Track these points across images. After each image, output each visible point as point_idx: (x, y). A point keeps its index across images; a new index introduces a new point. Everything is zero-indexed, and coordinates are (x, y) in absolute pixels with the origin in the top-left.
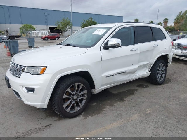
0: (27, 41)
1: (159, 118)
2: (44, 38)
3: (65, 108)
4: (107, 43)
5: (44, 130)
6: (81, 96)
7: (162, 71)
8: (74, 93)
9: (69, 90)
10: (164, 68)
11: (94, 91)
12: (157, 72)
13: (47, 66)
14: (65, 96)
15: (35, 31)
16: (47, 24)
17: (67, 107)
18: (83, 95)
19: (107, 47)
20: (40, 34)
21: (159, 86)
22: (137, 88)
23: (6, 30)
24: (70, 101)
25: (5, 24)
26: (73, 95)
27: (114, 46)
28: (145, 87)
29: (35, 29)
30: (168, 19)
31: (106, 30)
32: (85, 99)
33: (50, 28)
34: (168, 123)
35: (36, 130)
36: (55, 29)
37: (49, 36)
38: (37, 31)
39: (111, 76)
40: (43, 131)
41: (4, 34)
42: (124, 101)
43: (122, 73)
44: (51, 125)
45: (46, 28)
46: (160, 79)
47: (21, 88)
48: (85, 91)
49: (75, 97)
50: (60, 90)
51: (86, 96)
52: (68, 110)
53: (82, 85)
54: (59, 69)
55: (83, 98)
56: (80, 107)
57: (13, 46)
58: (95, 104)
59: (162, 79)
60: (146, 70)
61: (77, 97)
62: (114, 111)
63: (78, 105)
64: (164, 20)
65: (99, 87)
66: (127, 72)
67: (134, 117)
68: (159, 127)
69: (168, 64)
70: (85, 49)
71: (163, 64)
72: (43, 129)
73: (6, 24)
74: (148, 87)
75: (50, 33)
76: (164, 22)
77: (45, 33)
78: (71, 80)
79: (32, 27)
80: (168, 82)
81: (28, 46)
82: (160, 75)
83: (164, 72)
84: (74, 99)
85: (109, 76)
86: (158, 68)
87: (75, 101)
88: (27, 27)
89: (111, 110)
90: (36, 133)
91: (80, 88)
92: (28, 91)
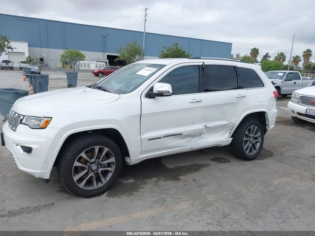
0: (65, 77)
1: (221, 210)
2: (97, 72)
3: (77, 181)
4: (152, 89)
5: (41, 210)
6: (105, 167)
7: (255, 138)
8: (93, 160)
9: (83, 155)
10: (259, 134)
11: (128, 161)
12: (245, 139)
13: (52, 118)
14: (77, 164)
15: (84, 60)
16: (104, 51)
17: (81, 180)
18: (109, 165)
19: (151, 95)
20: (93, 67)
21: (247, 162)
22: (210, 162)
23: (40, 58)
24: (85, 171)
25: (39, 48)
26: (92, 163)
27: (161, 94)
28: (222, 162)
29: (84, 57)
30: (311, 51)
31: (156, 69)
32: (111, 172)
33: (109, 57)
34: (231, 218)
35: (29, 209)
36: (117, 59)
37: (104, 70)
38: (87, 61)
39: (156, 138)
40: (39, 211)
41: (37, 63)
42: (178, 179)
43: (175, 135)
44: (53, 204)
45: (103, 56)
46: (250, 150)
47: (14, 146)
48: (112, 160)
49: (94, 167)
50: (69, 154)
51: (114, 167)
52: (82, 185)
53: (106, 150)
54: (69, 123)
55: (109, 169)
56: (102, 183)
57: (40, 84)
58: (131, 181)
59: (255, 152)
60: (224, 133)
61: (98, 167)
62: (155, 194)
63: (98, 180)
64: (305, 52)
65: (136, 155)
66: (184, 134)
67: (183, 205)
68: (214, 223)
69: (267, 127)
70: (117, 96)
71: (256, 127)
72: (40, 208)
73: (41, 47)
74: (229, 162)
75: (109, 66)
76: (304, 55)
77: (100, 64)
78: (88, 140)
79: (81, 54)
80: (266, 157)
81: (66, 84)
82: (251, 145)
83: (260, 140)
84: (92, 170)
85: (153, 139)
86: (247, 132)
87: (94, 174)
88: (71, 54)
89: (151, 192)
90: (28, 213)
91: (104, 154)
92: (24, 151)
